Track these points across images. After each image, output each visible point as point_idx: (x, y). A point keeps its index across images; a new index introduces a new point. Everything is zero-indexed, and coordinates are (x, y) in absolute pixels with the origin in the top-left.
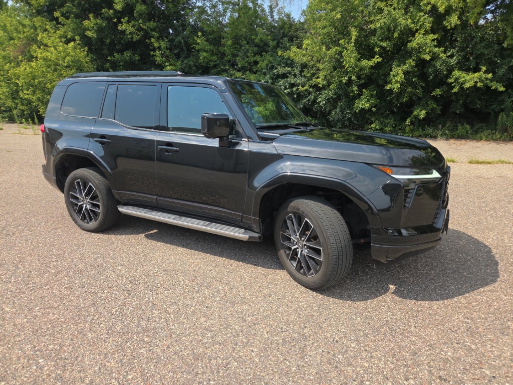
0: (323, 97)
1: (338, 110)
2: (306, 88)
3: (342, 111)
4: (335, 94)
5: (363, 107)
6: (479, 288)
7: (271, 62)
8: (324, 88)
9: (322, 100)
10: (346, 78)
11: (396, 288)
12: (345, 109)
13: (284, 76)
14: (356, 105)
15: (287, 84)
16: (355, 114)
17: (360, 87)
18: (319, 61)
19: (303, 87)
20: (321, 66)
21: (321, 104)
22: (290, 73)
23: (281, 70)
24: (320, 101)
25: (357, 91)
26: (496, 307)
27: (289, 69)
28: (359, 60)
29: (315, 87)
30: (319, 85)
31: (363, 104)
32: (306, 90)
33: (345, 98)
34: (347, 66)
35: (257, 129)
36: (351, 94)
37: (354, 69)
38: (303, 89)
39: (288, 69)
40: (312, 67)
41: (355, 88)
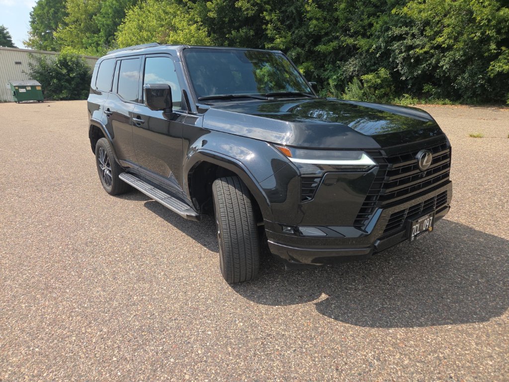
0: (447, 59)
1: (466, 75)
2: (425, 49)
3: (473, 75)
4: (464, 55)
5: (500, 69)
6: (447, 324)
7: (386, 23)
8: (450, 48)
9: (445, 64)
10: (478, 34)
11: (328, 299)
12: (476, 74)
13: (400, 38)
14: (491, 67)
15: (402, 47)
16: (489, 80)
17: (499, 44)
18: (445, 16)
19: (421, 49)
20: (446, 21)
21: (445, 67)
22: (407, 34)
23: (397, 31)
24: (443, 65)
25: (494, 49)
26: (441, 355)
27: (407, 29)
28: (498, 10)
29: (438, 47)
30: (443, 46)
31: (500, 66)
32: (426, 53)
33: (478, 59)
34: (479, 18)
35: (199, 100)
36: (486, 54)
37: (489, 21)
38: (421, 51)
39: (404, 29)
40: (438, 23)
41: (493, 46)
